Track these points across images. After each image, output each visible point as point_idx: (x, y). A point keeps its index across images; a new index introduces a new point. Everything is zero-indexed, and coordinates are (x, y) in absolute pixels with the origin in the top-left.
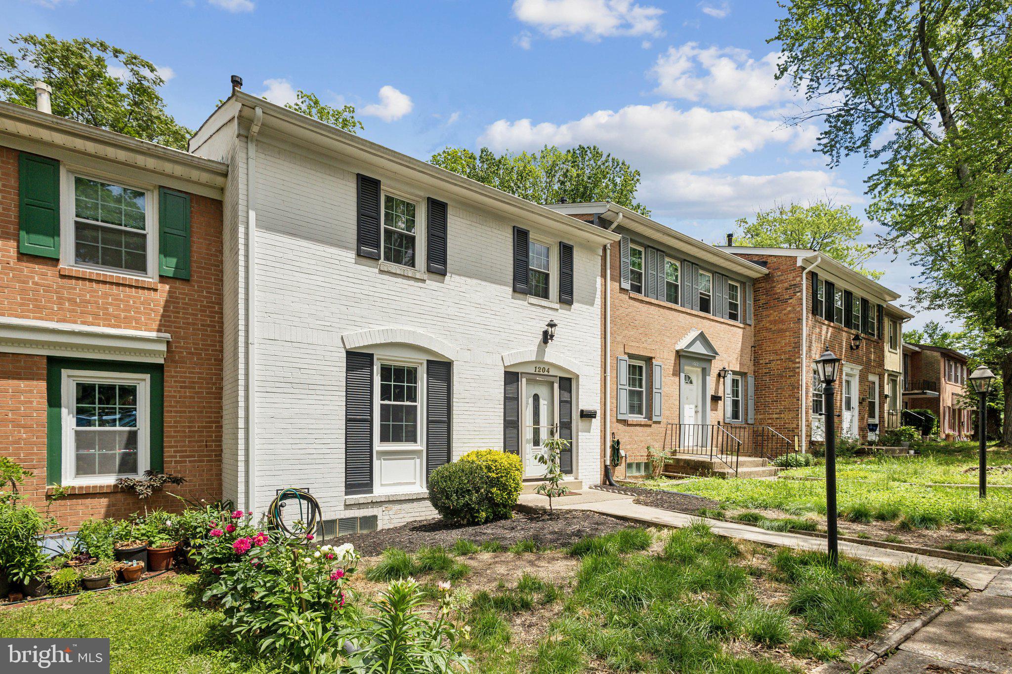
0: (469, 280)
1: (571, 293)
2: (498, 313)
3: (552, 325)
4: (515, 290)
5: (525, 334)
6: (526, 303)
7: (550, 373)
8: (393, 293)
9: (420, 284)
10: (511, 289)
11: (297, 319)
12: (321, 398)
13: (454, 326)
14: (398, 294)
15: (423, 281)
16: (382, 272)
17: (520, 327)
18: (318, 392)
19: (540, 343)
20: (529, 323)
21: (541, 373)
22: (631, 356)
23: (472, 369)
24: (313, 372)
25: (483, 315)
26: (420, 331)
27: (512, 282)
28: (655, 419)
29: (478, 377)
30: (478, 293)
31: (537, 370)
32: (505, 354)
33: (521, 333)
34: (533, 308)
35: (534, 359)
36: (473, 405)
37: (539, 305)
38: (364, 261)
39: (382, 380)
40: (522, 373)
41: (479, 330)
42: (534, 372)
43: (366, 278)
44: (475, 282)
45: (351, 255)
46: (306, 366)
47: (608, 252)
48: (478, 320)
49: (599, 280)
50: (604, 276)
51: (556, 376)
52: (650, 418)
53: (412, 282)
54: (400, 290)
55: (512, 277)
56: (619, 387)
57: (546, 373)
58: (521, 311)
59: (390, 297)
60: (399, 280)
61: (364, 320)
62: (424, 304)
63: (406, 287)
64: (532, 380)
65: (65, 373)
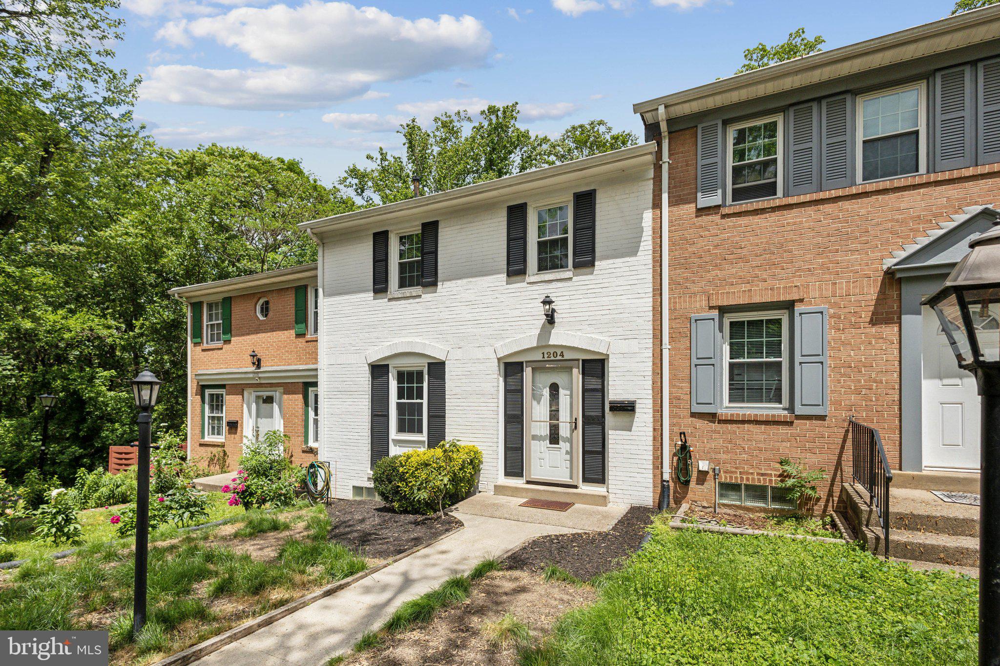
0: (459, 282)
1: (593, 251)
2: (489, 305)
3: (547, 302)
4: (508, 275)
5: (522, 319)
6: (524, 284)
7: (565, 358)
8: (398, 314)
9: (417, 300)
10: (506, 274)
11: (343, 349)
12: (356, 400)
13: (445, 328)
14: (401, 314)
15: (420, 296)
16: (390, 300)
17: (517, 313)
18: (354, 396)
19: (544, 325)
20: (528, 306)
21: (552, 358)
22: (723, 310)
23: (463, 366)
24: (351, 383)
25: (473, 311)
26: (418, 340)
27: (505, 267)
28: (799, 410)
29: (469, 373)
30: (468, 291)
31: (546, 356)
32: (498, 345)
33: (518, 319)
34: (535, 287)
35: (535, 345)
36: (464, 400)
37: (542, 282)
38: (379, 295)
39: (398, 384)
40: (527, 362)
41: (470, 327)
42: (541, 359)
43: (381, 308)
44: (465, 281)
45: (372, 294)
46: (348, 379)
47: (665, 168)
48: (469, 317)
49: (648, 216)
50: (657, 204)
51: (578, 360)
52: (791, 409)
53: (411, 301)
54: (403, 310)
55: (505, 262)
56: (695, 361)
57: (559, 358)
58: (519, 294)
59: (395, 318)
60: (403, 302)
61: (380, 340)
62: (421, 315)
63: (407, 305)
64: (538, 368)
65: (310, 389)
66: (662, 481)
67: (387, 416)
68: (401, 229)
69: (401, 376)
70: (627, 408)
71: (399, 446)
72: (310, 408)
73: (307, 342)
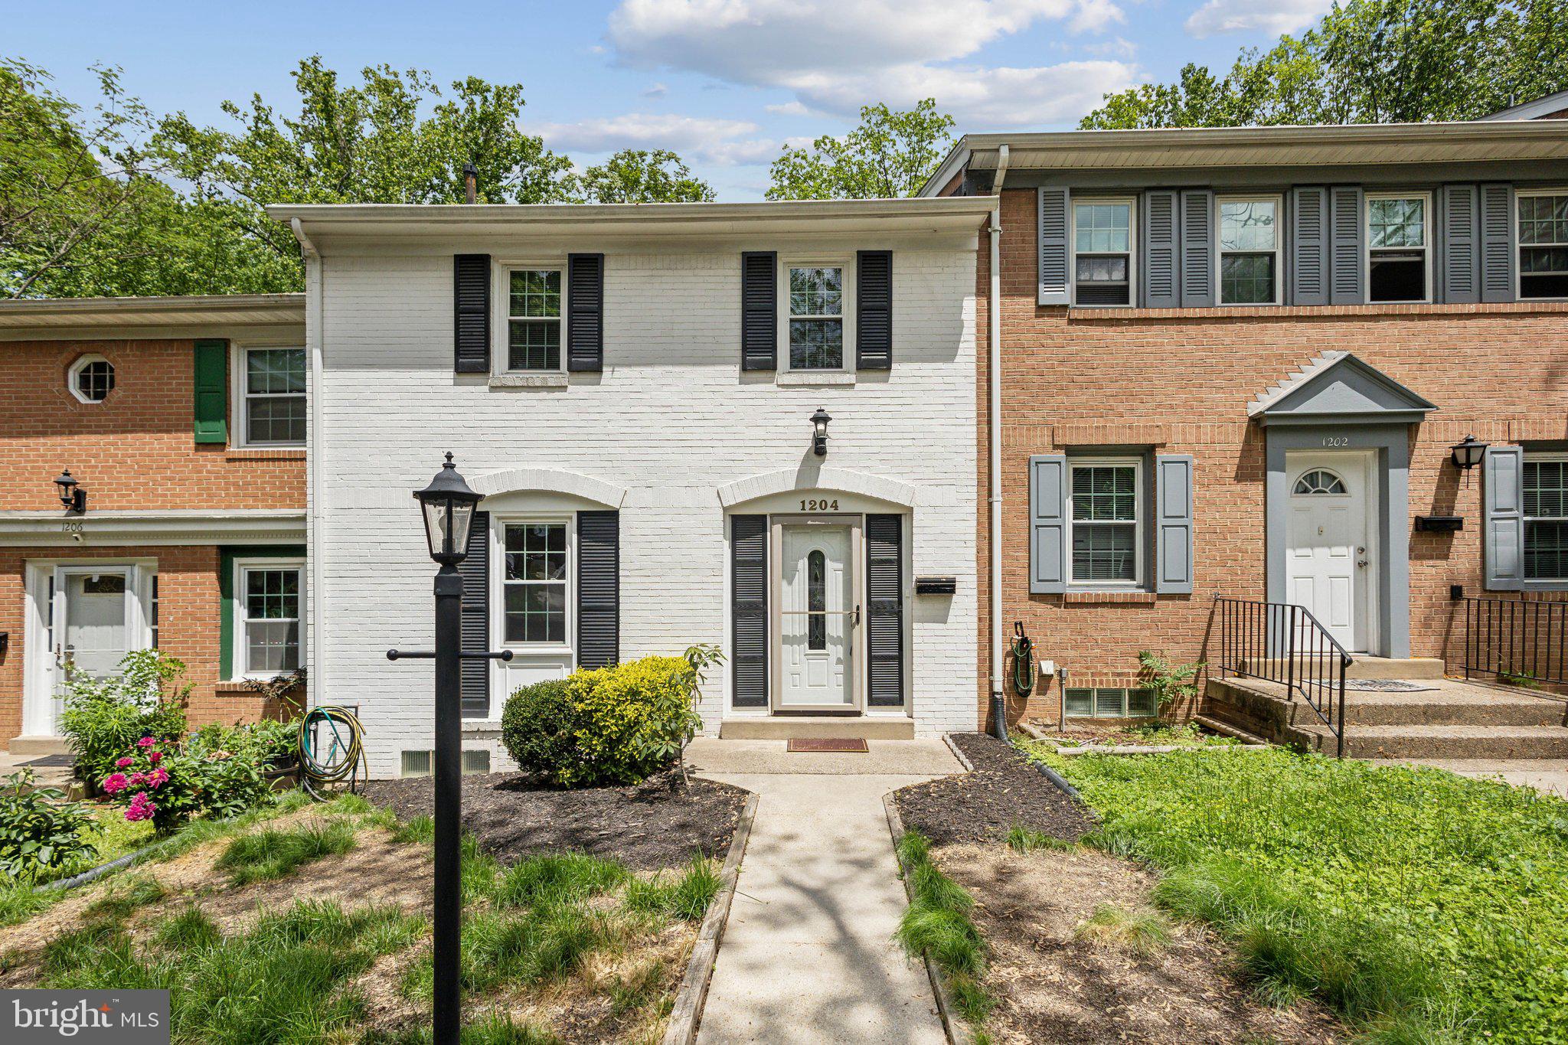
0: (647, 371)
1: (887, 346)
2: (707, 416)
3: (820, 418)
4: (744, 369)
5: (769, 443)
6: (772, 387)
7: (840, 510)
8: (513, 417)
9: (558, 395)
10: (738, 368)
11: (376, 478)
12: (409, 581)
13: (620, 450)
14: (520, 417)
15: (563, 388)
16: (494, 389)
17: (760, 433)
18: (404, 573)
19: (807, 455)
20: (779, 423)
21: (819, 511)
22: (1071, 451)
23: (657, 518)
25: (676, 423)
26: (558, 468)
27: (739, 353)
29: (668, 532)
30: (665, 388)
31: (807, 506)
32: (724, 485)
33: (763, 443)
34: (791, 393)
35: (793, 488)
36: (657, 579)
37: (803, 385)
38: (467, 378)
39: (507, 549)
40: (772, 515)
41: (669, 450)
42: (799, 511)
43: (472, 403)
44: (659, 370)
45: (449, 374)
46: (388, 539)
47: (996, 238)
48: (669, 433)
49: (970, 306)
50: (983, 290)
51: (860, 514)
52: (1150, 584)
53: (543, 395)
54: (524, 410)
55: (739, 346)
56: (1035, 521)
57: (829, 510)
58: (763, 402)
59: (507, 424)
60: (523, 395)
61: (470, 464)
62: (565, 424)
63: (535, 403)
64: (794, 524)
65: (236, 561)
66: (992, 694)
67: (485, 611)
68: (510, 258)
69: (514, 537)
70: (939, 589)
71: (511, 668)
72: (236, 602)
73: (229, 460)
